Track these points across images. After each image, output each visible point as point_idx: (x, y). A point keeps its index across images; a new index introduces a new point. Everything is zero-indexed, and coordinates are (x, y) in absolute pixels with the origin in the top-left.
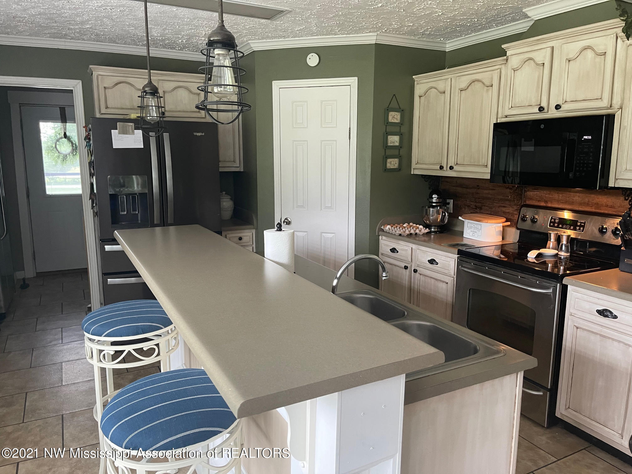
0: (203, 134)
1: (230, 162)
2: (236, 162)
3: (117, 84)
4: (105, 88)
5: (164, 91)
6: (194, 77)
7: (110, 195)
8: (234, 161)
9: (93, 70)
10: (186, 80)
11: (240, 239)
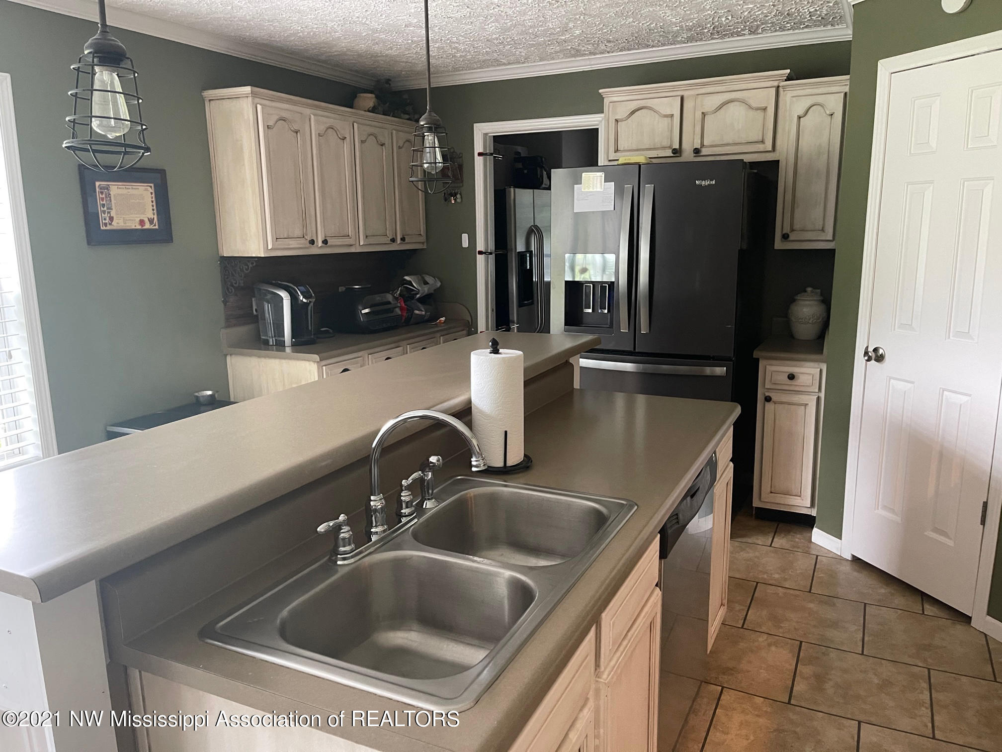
0: (714, 182)
1: (816, 230)
2: (826, 231)
3: (633, 112)
4: (617, 121)
5: (703, 113)
6: (759, 78)
7: (566, 282)
8: (823, 230)
9: (604, 96)
10: (744, 86)
11: (792, 377)
